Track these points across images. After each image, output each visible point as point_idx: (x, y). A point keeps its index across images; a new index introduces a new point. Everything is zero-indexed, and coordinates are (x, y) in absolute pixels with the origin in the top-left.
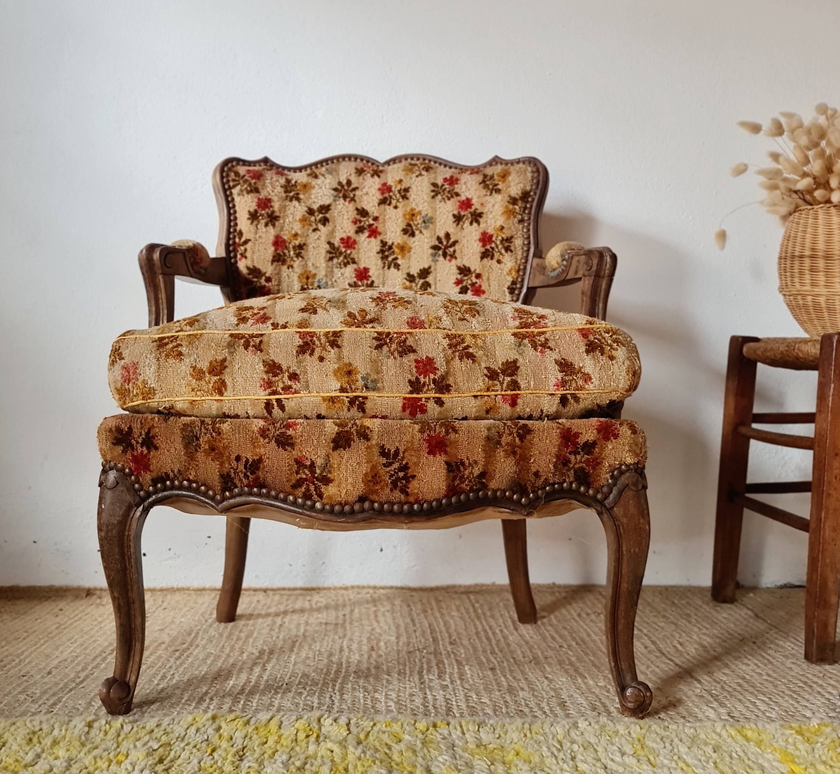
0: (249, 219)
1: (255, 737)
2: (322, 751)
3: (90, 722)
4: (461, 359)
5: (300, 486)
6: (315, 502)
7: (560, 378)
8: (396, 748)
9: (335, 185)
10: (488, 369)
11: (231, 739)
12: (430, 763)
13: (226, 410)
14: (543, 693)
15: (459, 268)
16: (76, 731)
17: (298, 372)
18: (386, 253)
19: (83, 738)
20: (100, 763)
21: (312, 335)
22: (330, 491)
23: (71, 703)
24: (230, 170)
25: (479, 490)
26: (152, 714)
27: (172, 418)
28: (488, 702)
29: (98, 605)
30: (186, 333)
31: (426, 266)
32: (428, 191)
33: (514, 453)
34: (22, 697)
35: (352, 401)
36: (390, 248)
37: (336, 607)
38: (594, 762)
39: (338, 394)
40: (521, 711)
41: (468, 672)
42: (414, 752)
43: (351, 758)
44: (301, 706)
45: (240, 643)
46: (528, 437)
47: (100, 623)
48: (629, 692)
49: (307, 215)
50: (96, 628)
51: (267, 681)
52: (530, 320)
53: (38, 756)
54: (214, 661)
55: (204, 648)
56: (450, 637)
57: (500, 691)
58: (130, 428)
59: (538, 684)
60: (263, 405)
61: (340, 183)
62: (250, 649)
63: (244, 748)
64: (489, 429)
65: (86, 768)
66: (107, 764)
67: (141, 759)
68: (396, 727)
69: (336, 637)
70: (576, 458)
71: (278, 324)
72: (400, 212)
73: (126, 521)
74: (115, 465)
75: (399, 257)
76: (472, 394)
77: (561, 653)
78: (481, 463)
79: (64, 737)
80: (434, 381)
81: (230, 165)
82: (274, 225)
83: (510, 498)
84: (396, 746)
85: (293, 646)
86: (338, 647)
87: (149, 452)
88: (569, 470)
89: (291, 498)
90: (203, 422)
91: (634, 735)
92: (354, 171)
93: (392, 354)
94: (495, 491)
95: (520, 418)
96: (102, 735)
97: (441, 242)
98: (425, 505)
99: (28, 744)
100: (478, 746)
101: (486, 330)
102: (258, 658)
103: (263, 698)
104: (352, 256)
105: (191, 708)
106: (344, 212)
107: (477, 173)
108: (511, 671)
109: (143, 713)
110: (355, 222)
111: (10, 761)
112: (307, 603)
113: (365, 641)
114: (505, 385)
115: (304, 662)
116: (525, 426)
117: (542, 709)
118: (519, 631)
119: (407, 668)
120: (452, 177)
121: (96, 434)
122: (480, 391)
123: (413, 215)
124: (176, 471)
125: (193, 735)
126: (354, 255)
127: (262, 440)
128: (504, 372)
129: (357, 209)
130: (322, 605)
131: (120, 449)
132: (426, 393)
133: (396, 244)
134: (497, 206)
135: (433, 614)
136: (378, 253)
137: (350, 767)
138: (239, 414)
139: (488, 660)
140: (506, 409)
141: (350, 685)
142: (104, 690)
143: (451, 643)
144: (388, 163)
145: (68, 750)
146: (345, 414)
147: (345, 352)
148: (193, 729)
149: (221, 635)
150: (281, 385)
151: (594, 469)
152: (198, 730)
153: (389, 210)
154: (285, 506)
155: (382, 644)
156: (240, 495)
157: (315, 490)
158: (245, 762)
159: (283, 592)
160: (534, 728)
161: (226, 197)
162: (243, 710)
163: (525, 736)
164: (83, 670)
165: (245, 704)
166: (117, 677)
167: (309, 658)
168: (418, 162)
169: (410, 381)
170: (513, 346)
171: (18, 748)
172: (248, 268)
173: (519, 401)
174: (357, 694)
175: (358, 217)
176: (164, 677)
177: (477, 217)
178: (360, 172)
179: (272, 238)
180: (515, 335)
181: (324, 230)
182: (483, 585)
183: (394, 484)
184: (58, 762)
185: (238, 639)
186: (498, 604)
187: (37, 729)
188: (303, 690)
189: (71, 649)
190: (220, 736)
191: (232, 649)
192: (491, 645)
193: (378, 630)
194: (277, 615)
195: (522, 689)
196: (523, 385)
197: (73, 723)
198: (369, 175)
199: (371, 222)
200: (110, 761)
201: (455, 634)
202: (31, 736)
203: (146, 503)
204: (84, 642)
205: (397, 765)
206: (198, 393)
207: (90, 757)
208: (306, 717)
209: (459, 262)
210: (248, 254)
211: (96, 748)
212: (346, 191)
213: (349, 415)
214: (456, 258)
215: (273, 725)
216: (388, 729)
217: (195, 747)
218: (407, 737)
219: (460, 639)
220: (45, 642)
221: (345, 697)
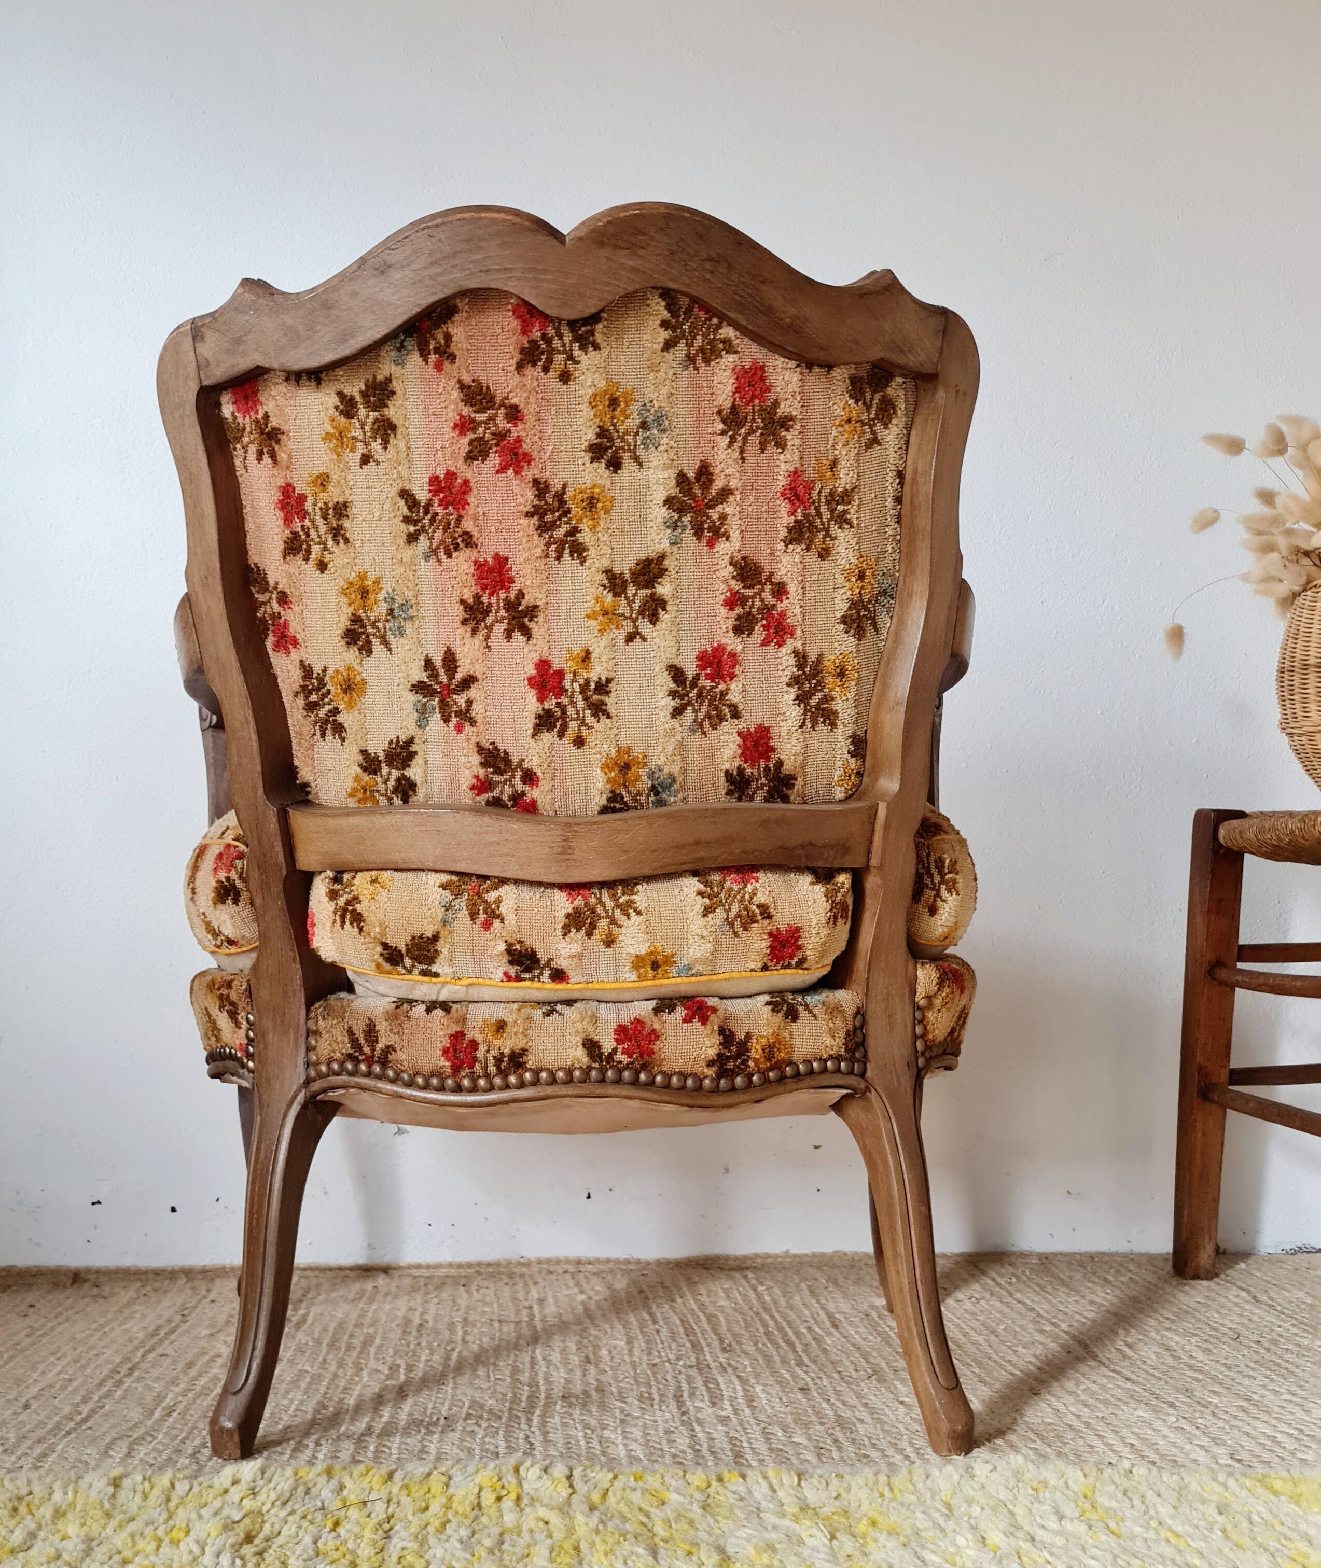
1: (405, 1500)
2: (529, 1521)
3: (115, 1479)
8: (657, 1514)
11: (365, 1504)
12: (721, 1539)
14: (900, 1426)
16: (93, 1494)
20: (141, 1544)
23: (72, 1454)
28: (805, 1442)
29: (95, 1298)
40: (867, 1456)
42: (690, 1521)
43: (581, 1530)
44: (477, 1452)
45: (354, 1354)
47: (103, 1326)
50: (98, 1335)
51: (411, 1415)
53: (33, 1535)
54: (310, 1383)
56: (721, 1341)
57: (822, 1424)
59: (887, 1411)
62: (373, 1363)
63: (389, 1518)
65: (120, 1553)
66: (153, 1545)
67: (213, 1534)
68: (653, 1482)
79: (73, 1504)
84: (657, 1512)
91: (1074, 1487)
96: (138, 1498)
99: (12, 1516)
100: (802, 1509)
103: (408, 1440)
105: (285, 1458)
108: (838, 1393)
115: (471, 1383)
117: (901, 1451)
118: (841, 1329)
119: (653, 1390)
130: (490, 1292)
135: (684, 1303)
137: (583, 1546)
139: (794, 1376)
141: (557, 1419)
143: (724, 1350)
145: (83, 1525)
155: (604, 1354)
158: (394, 1541)
160: (895, 1481)
162: (377, 1459)
163: (883, 1495)
164: (85, 1400)
165: (377, 1452)
167: (478, 1378)
174: (572, 1432)
182: (768, 1256)
184: (68, 1544)
185: (349, 1348)
186: (798, 1286)
187: (24, 1492)
188: (476, 1429)
189: (59, 1368)
190: (344, 1500)
191: (341, 1364)
192: (795, 1351)
193: (594, 1332)
195: (861, 1421)
197: (86, 1480)
200: (160, 1541)
201: (729, 1336)
202: (15, 1502)
204: (80, 1356)
205: (665, 1541)
207: (124, 1534)
208: (490, 1467)
211: (132, 1519)
215: (436, 1481)
216: (640, 1484)
217: (304, 1517)
218: (673, 1497)
219: (739, 1343)
220: (12, 1358)
221: (552, 1436)
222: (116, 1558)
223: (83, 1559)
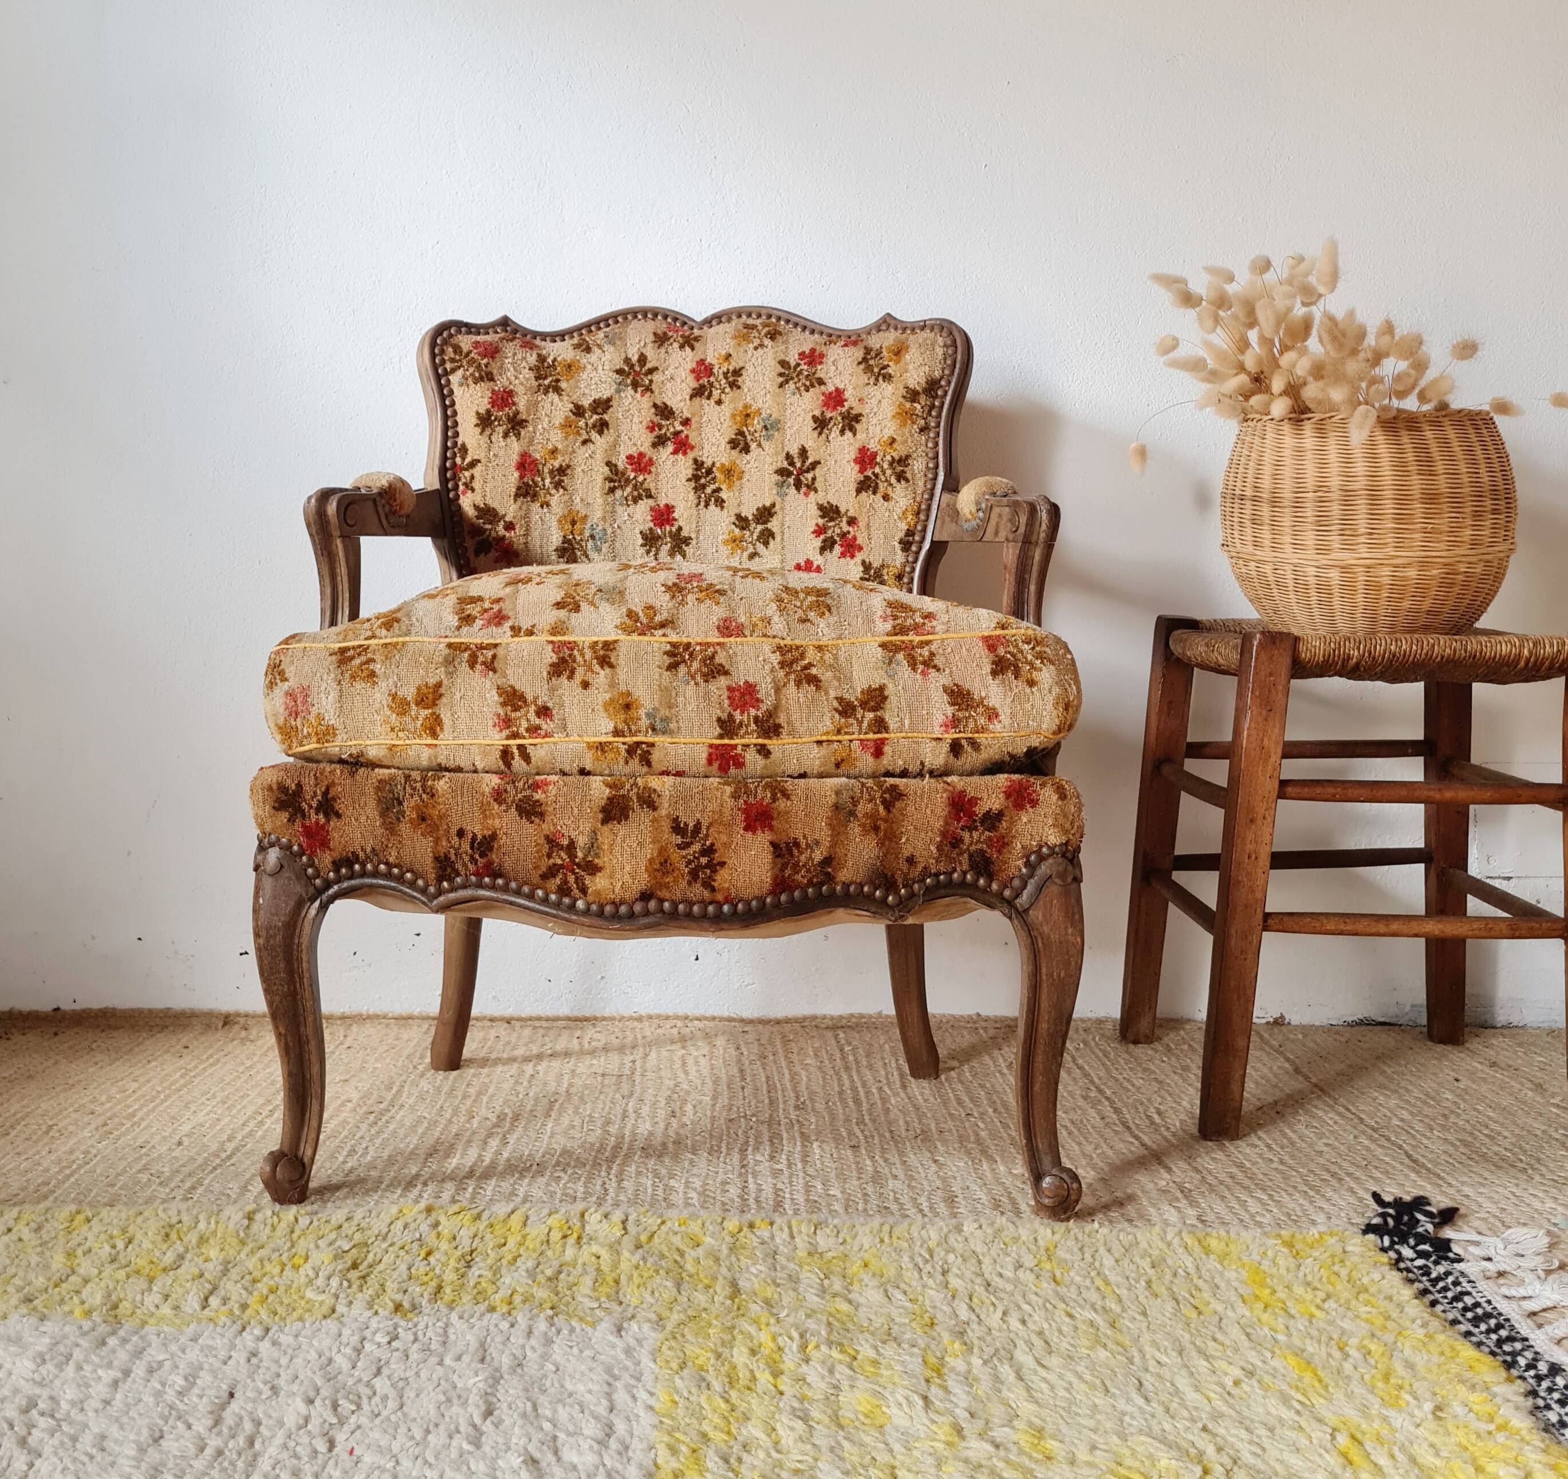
0: (477, 425)
1: (488, 1236)
2: (585, 1256)
3: (249, 1213)
4: (798, 684)
5: (554, 876)
6: (576, 900)
7: (950, 714)
8: (691, 1254)
9: (620, 364)
10: (840, 699)
11: (454, 1238)
12: (738, 1275)
13: (442, 760)
14: (925, 1183)
15: (821, 507)
16: (231, 1225)
17: (550, 705)
18: (703, 481)
19: (242, 1234)
20: (268, 1267)
21: (572, 646)
22: (598, 883)
23: (217, 1187)
24: (445, 342)
25: (822, 884)
26: (338, 1203)
27: (361, 771)
28: (839, 1195)
29: (244, 1041)
30: (382, 641)
31: (768, 504)
32: (774, 374)
33: (876, 829)
34: (144, 1177)
35: (632, 750)
36: (709, 471)
37: (621, 1049)
38: (973, 1277)
39: (610, 739)
40: (886, 1208)
41: (817, 1151)
42: (717, 1260)
43: (624, 1266)
44: (558, 1195)
45: (469, 1102)
46: (898, 804)
48: (1047, 1182)
49: (573, 417)
50: (244, 1078)
51: (508, 1160)
52: (909, 622)
53: (181, 1257)
54: (428, 1129)
55: (413, 1109)
56: (798, 1098)
57: (860, 1178)
58: (299, 785)
59: (920, 1170)
60: (498, 754)
61: (627, 360)
62: (483, 1112)
63: (472, 1252)
64: (838, 793)
65: (251, 1273)
66: (278, 1268)
67: (326, 1262)
68: (695, 1227)
69: (618, 1096)
70: (971, 837)
71: (520, 629)
72: (726, 409)
73: (296, 922)
74: (278, 839)
75: (723, 487)
76: (815, 739)
77: (967, 1124)
78: (826, 843)
79: (214, 1233)
80: (756, 719)
81: (445, 334)
82: (518, 436)
83: (870, 896)
84: (691, 1251)
85: (551, 1109)
86: (619, 1110)
87: (328, 821)
88: (961, 854)
89: (540, 893)
90: (407, 777)
91: (1041, 1243)
92: (652, 338)
93: (693, 678)
94: (846, 886)
95: (888, 774)
96: (268, 1228)
97: (792, 464)
98: (740, 906)
99: (165, 1241)
100: (810, 1254)
101: (840, 638)
102: (497, 1125)
103: (502, 1183)
104: (645, 486)
105: (396, 1196)
106: (634, 411)
107: (855, 343)
108: (883, 1150)
109: (325, 1202)
110: (651, 429)
111: (142, 1262)
112: (575, 1041)
113: (663, 1103)
114: (865, 725)
115: (565, 1132)
116: (894, 787)
117: (917, 1205)
118: (909, 1090)
119: (724, 1145)
120: (813, 351)
121: (249, 793)
122: (827, 733)
123: (748, 415)
124: (369, 850)
125: (399, 1233)
126: (650, 484)
127: (496, 807)
128: (864, 704)
129: (655, 406)
130: (600, 1045)
131: (284, 816)
132: (742, 737)
133: (718, 465)
134: (885, 402)
135: (775, 1061)
136: (689, 480)
137: (623, 1279)
138: (462, 765)
139: (851, 1133)
140: (866, 762)
141: (634, 1167)
142: (268, 1169)
143: (797, 1107)
144: (708, 322)
145: (222, 1250)
146: (620, 768)
147: (623, 673)
148: (399, 1225)
149: (438, 1090)
150: (524, 724)
151: (999, 852)
152: (406, 1226)
153: (708, 406)
154: (531, 905)
155: (689, 1108)
156: (464, 887)
157: (576, 882)
158: (473, 1270)
159: (537, 1024)
160: (897, 1232)
161: (441, 388)
162: (472, 1200)
163: (882, 1241)
164: (229, 1140)
165: (474, 1192)
166: (286, 1149)
167: (573, 1127)
168: (758, 322)
169: (719, 720)
170: (880, 664)
171: (150, 1246)
172: (476, 507)
173: (887, 749)
174: (643, 1180)
175: (657, 419)
176: (353, 1151)
177: (851, 422)
178: (661, 340)
179: (515, 458)
180: (883, 646)
181: (600, 442)
182: (862, 1016)
183: (694, 875)
184: (210, 1266)
185: (465, 1096)
186: (881, 1046)
187: (174, 1220)
188: (562, 1174)
189: (209, 1108)
190: (439, 1235)
191: (456, 1112)
192: (860, 1111)
193: (685, 1086)
194: (527, 1060)
195: (895, 1177)
196: (892, 725)
197: (226, 1213)
198: (676, 345)
199: (679, 428)
200: (283, 1266)
201: (806, 1094)
202: (168, 1230)
203: (324, 897)
204: (227, 1097)
205: (691, 1276)
206: (401, 734)
207: (255, 1259)
208: (563, 1211)
209: (821, 497)
210: (476, 484)
211: (262, 1247)
212: (637, 374)
213: (627, 770)
214: (816, 491)
215: (515, 1221)
216: (683, 1228)
217: (403, 1248)
218: (708, 1240)
219: (812, 1100)
220: (167, 1097)
221: (625, 1184)
222: (248, 1277)
223: (220, 1279)
